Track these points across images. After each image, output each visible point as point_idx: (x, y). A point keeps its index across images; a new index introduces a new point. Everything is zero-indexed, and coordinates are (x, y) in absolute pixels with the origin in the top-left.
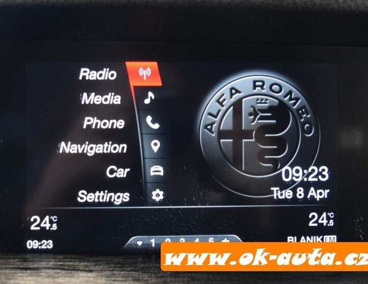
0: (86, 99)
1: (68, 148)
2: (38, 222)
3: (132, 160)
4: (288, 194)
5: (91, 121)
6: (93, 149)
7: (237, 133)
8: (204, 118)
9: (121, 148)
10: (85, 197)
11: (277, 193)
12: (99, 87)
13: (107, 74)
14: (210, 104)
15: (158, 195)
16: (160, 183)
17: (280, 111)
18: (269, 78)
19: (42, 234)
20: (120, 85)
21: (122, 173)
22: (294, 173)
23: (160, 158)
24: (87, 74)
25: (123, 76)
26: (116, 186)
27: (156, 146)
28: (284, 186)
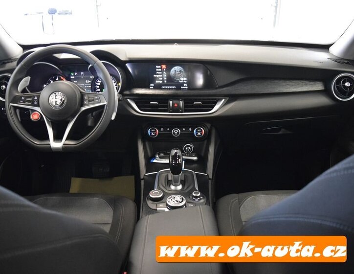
0: (157, 70)
1: (155, 76)
2: (151, 85)
3: (163, 77)
5: (157, 73)
6: (157, 76)
7: (175, 74)
8: (171, 72)
9: (161, 76)
10: (157, 82)
11: (180, 81)
12: (159, 68)
13: (160, 67)
14: (172, 70)
15: (166, 82)
16: (166, 80)
17: (180, 71)
18: (179, 67)
19: (152, 86)
20: (161, 68)
21: (161, 79)
22: (182, 79)
24: (157, 67)
25: (161, 67)
27: (165, 76)
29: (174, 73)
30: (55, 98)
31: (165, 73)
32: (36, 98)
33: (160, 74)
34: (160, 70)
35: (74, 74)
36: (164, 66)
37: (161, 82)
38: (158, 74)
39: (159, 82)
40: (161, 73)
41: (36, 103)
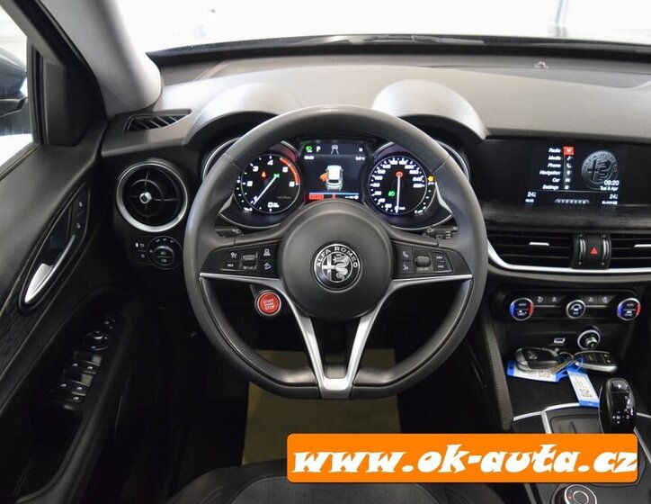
0: (551, 158)
1: (542, 172)
2: (530, 194)
3: (561, 177)
4: (605, 189)
5: (550, 165)
6: (549, 173)
7: (593, 169)
8: (585, 164)
9: (558, 173)
10: (545, 187)
11: (602, 188)
12: (555, 155)
13: (558, 151)
14: (587, 161)
15: (567, 187)
16: (568, 184)
17: (608, 164)
18: (606, 153)
19: (531, 198)
20: (560, 154)
21: (557, 180)
22: (608, 182)
23: (569, 177)
24: (551, 150)
25: (562, 150)
26: (555, 184)
27: (569, 173)
28: (604, 186)
29: (591, 166)
30: (333, 263)
31: (569, 166)
32: (267, 253)
33: (557, 169)
34: (558, 158)
35: (314, 150)
36: (569, 150)
37: (556, 188)
38: (552, 169)
39: (550, 187)
40: (559, 166)
41: (267, 266)
